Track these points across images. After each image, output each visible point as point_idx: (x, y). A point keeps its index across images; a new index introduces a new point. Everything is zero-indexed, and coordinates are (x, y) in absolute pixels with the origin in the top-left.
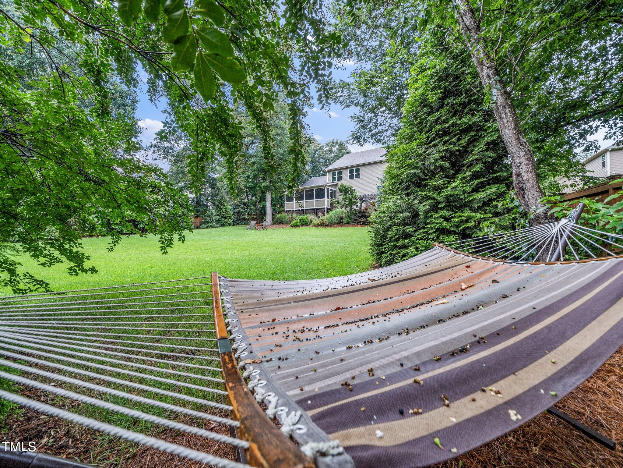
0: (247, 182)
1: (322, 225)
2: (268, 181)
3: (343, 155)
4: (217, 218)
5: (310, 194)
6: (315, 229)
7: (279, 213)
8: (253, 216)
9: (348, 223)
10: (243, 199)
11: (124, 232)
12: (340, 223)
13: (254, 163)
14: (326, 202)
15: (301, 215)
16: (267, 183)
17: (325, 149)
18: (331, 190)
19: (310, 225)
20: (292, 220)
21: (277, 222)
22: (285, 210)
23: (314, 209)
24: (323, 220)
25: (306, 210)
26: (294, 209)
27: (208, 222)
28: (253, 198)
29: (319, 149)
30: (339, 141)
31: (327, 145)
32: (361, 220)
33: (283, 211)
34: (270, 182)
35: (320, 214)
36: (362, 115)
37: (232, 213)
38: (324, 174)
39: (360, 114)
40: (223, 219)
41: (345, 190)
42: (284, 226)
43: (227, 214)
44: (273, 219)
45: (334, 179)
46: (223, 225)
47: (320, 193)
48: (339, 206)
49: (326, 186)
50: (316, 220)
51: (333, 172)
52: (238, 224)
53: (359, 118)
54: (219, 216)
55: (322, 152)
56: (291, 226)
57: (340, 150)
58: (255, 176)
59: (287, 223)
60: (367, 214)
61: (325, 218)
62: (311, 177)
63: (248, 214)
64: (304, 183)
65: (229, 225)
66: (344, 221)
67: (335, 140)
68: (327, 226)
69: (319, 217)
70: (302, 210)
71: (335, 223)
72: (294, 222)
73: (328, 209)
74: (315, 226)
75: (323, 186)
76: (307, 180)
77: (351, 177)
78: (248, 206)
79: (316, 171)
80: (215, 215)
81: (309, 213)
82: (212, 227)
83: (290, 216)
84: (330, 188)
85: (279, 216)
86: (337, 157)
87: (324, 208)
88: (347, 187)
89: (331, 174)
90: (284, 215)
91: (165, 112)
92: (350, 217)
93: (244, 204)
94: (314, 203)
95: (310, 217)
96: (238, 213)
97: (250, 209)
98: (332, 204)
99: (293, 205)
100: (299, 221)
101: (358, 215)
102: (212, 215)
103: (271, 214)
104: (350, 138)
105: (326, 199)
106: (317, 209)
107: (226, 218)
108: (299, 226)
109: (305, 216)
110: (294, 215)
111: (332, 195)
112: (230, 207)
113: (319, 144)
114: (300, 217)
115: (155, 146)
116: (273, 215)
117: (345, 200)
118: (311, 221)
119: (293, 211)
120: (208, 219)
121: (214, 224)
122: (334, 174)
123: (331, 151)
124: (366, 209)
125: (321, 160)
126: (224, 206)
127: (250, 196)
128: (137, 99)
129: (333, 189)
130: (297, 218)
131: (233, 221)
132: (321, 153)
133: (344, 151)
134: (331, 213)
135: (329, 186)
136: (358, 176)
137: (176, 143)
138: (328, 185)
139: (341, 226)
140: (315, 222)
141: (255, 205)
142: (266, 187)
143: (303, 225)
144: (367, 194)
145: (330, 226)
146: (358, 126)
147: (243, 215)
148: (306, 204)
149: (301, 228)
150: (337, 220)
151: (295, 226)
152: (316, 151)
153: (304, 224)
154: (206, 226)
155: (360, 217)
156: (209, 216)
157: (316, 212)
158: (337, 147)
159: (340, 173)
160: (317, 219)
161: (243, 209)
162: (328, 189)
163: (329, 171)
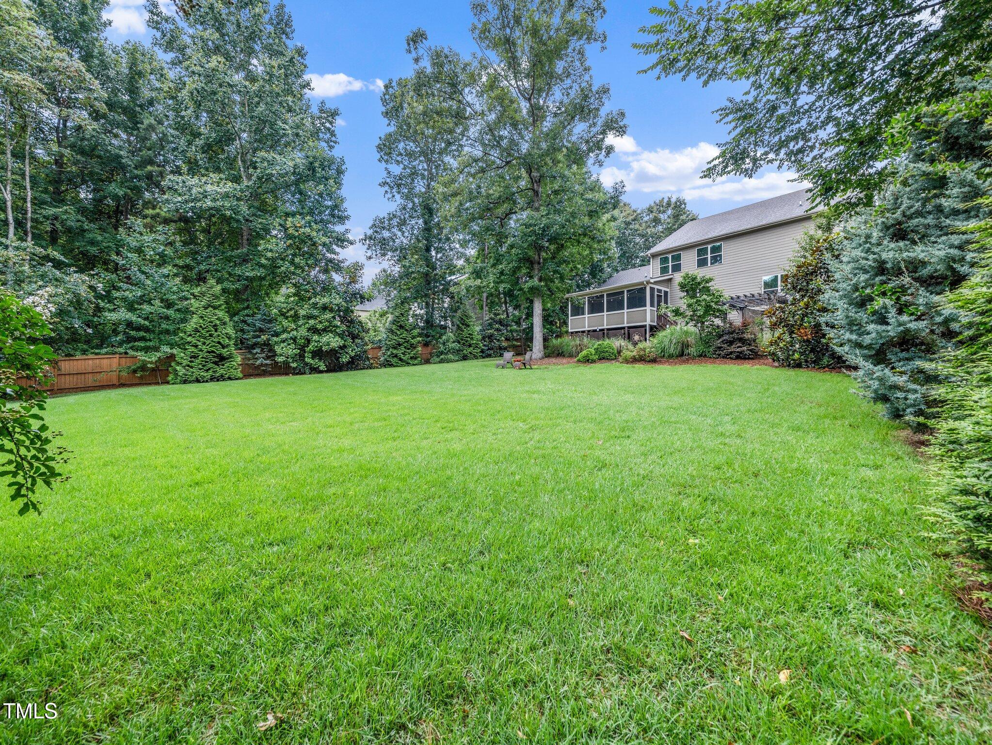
0: (498, 283)
1: (640, 359)
2: (536, 279)
3: (681, 225)
4: (456, 346)
5: (615, 301)
6: (626, 367)
7: (557, 337)
8: (515, 343)
9: (701, 356)
10: (499, 314)
11: (321, 368)
12: (682, 354)
13: (512, 246)
14: (648, 315)
15: (598, 339)
16: (535, 282)
17: (646, 219)
18: (659, 291)
19: (616, 359)
20: (581, 350)
21: (553, 353)
22: (570, 331)
23: (623, 328)
24: (644, 350)
25: (608, 329)
26: (587, 329)
27: (442, 353)
28: (517, 313)
29: (634, 220)
30: (673, 200)
31: (650, 210)
32: (732, 348)
33: (567, 332)
34: (540, 280)
35: (636, 338)
36: (751, 100)
37: (480, 337)
38: (645, 262)
39: (745, 98)
40: (465, 348)
41: (692, 287)
42: (565, 360)
43: (472, 339)
44: (545, 347)
45: (664, 270)
46: (465, 358)
47: (637, 296)
48: (680, 320)
49: (648, 282)
50: (630, 351)
51: (663, 256)
52: (489, 356)
53: (741, 110)
54: (459, 342)
55: (640, 225)
56: (579, 361)
57: (676, 217)
58: (515, 271)
59: (571, 356)
60: (747, 336)
61: (649, 345)
62: (617, 271)
63: (507, 339)
64: (605, 281)
65: (476, 357)
66: (692, 350)
67: (666, 200)
68: (654, 361)
69: (635, 344)
70: (601, 330)
71: (671, 356)
72: (584, 353)
73: (652, 328)
74: (627, 361)
75: (642, 283)
76: (611, 276)
77: (702, 263)
78: (507, 325)
79: (628, 260)
80: (454, 342)
81: (615, 335)
82: (449, 361)
83: (578, 342)
84: (656, 287)
85: (555, 342)
86: (670, 231)
87: (645, 326)
88: (699, 280)
89: (657, 262)
90: (566, 339)
91: (385, 183)
92: (706, 342)
93: (500, 322)
94: (626, 317)
95: (617, 343)
96: (490, 337)
97: (511, 331)
98: (659, 317)
99: (586, 321)
100: (593, 352)
101: (726, 337)
102: (448, 341)
103: (541, 339)
104: (716, 162)
105: (648, 308)
106: (629, 328)
107: (470, 346)
108: (593, 361)
109: (607, 342)
110: (586, 340)
111: (661, 298)
112: (478, 328)
113: (634, 211)
114: (597, 344)
115: (371, 238)
116: (545, 340)
117: (696, 306)
118: (619, 352)
119: (583, 332)
120: (442, 348)
121: (451, 356)
122: (665, 260)
123: (656, 221)
124: (745, 325)
125: (638, 240)
126: (468, 326)
127: (511, 309)
128: (343, 167)
129: (663, 289)
130: (591, 346)
131: (482, 351)
132: (637, 226)
133: (683, 217)
134: (661, 334)
135: (655, 283)
136: (716, 259)
137: (400, 230)
138: (652, 281)
139: (686, 362)
140: (627, 354)
141: (518, 323)
142: (532, 289)
143: (602, 359)
144: (741, 295)
145: (660, 362)
146: (738, 130)
147: (498, 340)
148: (606, 319)
149: (598, 366)
150: (675, 349)
151: (587, 361)
152: (628, 224)
153: (604, 357)
154: (438, 360)
155: (731, 343)
156: (444, 344)
157: (627, 333)
158: (670, 212)
159: (677, 258)
160: (631, 347)
161: (498, 330)
162: (652, 289)
163: (654, 256)
